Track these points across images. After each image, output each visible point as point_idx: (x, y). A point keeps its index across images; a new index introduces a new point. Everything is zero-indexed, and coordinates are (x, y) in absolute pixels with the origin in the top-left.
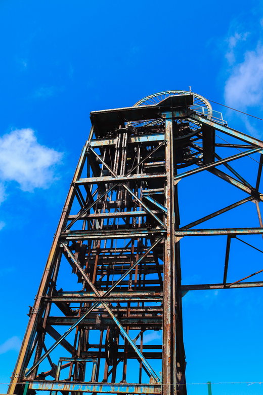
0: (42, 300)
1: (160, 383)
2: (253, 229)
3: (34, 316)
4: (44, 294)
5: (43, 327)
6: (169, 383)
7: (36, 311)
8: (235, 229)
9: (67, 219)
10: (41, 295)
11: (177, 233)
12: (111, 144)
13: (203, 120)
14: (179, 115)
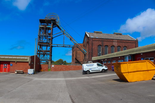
12: (43, 27)
13: (57, 24)
14: (54, 22)
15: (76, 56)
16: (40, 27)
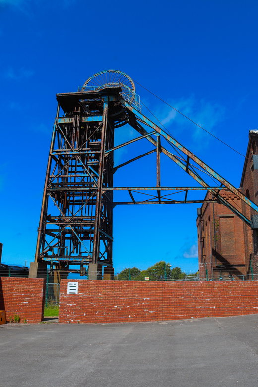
0: (42, 224)
1: (92, 257)
2: (140, 187)
3: (40, 231)
4: (43, 221)
5: (44, 232)
6: (94, 258)
7: (40, 229)
8: (131, 188)
9: (49, 178)
10: (41, 221)
11: (103, 189)
12: (71, 122)
13: (127, 105)
14: (113, 99)
15: (216, 241)
16: (61, 125)
